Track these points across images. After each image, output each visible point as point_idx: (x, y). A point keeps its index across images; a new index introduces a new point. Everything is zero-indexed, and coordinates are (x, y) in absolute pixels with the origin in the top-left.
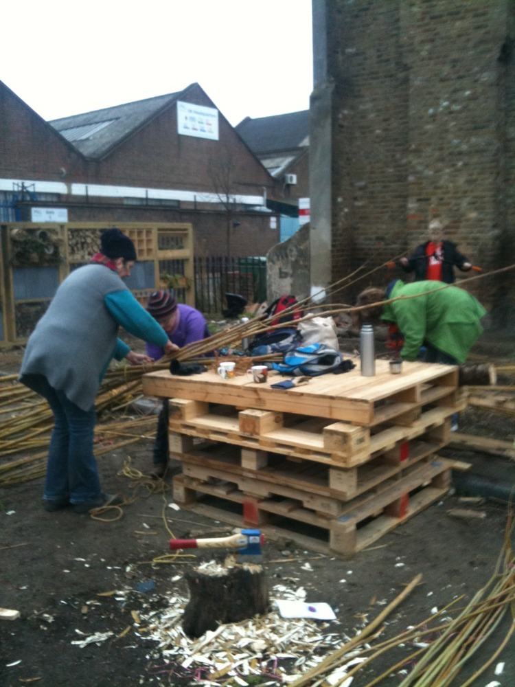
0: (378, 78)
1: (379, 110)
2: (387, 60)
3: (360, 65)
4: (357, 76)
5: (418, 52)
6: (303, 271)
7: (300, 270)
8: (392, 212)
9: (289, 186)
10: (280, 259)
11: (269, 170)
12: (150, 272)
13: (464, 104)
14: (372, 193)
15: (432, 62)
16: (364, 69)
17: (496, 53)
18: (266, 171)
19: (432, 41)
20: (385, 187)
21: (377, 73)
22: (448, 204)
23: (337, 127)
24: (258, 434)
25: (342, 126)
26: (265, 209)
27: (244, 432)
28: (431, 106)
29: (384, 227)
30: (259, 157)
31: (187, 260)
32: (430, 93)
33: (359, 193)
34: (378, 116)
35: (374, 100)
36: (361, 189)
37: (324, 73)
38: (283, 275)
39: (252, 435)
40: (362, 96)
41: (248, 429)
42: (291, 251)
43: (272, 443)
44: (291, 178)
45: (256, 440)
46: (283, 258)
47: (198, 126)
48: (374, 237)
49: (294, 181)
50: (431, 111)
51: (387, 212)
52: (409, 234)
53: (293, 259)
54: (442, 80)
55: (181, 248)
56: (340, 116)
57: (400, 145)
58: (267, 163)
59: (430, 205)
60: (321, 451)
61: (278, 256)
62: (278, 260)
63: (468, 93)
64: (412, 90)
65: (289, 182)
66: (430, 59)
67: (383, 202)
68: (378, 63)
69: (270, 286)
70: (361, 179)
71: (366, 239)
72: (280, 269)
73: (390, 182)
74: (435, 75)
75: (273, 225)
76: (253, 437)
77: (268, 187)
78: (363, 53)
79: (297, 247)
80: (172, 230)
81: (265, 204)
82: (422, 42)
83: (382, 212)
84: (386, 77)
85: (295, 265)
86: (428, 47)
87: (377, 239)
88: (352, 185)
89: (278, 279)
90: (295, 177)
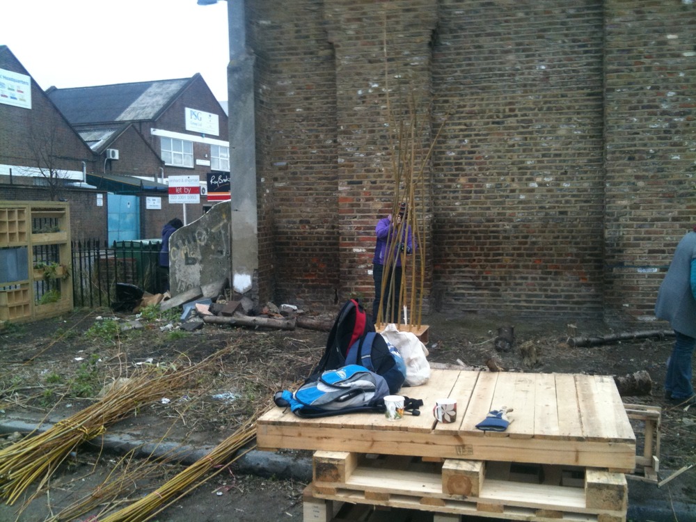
0: (297, 54)
1: (300, 88)
2: (307, 37)
3: (275, 39)
4: (273, 50)
5: (345, 30)
6: (215, 256)
7: (211, 255)
8: (317, 194)
9: (110, 161)
10: (186, 243)
11: (89, 144)
12: (22, 261)
13: (394, 87)
14: (294, 173)
15: (359, 42)
16: (281, 44)
17: (426, 38)
18: (85, 145)
19: (359, 20)
20: (307, 168)
21: (295, 49)
22: (381, 188)
23: (259, 103)
24: (476, 495)
25: (262, 102)
26: (85, 185)
27: (451, 494)
28: (360, 87)
29: (308, 210)
30: (77, 129)
31: (64, 245)
32: (358, 74)
33: (279, 174)
34: (298, 94)
35: (293, 76)
36: (281, 169)
37: (243, 44)
38: (190, 261)
39: (464, 497)
40: (281, 72)
41: (458, 490)
42: (200, 234)
43: (499, 506)
44: (113, 153)
45: (474, 504)
46: (189, 242)
47: (7, 93)
48: (298, 220)
49: (117, 157)
50: (360, 92)
51: (311, 194)
52: (339, 217)
53: (203, 244)
54: (370, 62)
55: (57, 230)
56: (260, 91)
57: (323, 125)
58: (85, 136)
59: (362, 188)
60: (581, 512)
61: (183, 241)
62: (184, 244)
63: (398, 76)
64: (339, 69)
65: (111, 157)
66: (358, 38)
67: (307, 184)
68: (296, 38)
69: (174, 273)
70: (281, 159)
71: (289, 222)
72: (186, 255)
73: (314, 163)
74: (363, 56)
75: (100, 203)
76: (466, 500)
77: (87, 161)
78: (280, 27)
79: (207, 230)
80: (45, 209)
81: (85, 180)
82: (349, 20)
83: (306, 195)
84: (305, 54)
85: (205, 250)
86: (354, 26)
87: (301, 222)
88: (272, 165)
89: (183, 265)
90: (117, 152)
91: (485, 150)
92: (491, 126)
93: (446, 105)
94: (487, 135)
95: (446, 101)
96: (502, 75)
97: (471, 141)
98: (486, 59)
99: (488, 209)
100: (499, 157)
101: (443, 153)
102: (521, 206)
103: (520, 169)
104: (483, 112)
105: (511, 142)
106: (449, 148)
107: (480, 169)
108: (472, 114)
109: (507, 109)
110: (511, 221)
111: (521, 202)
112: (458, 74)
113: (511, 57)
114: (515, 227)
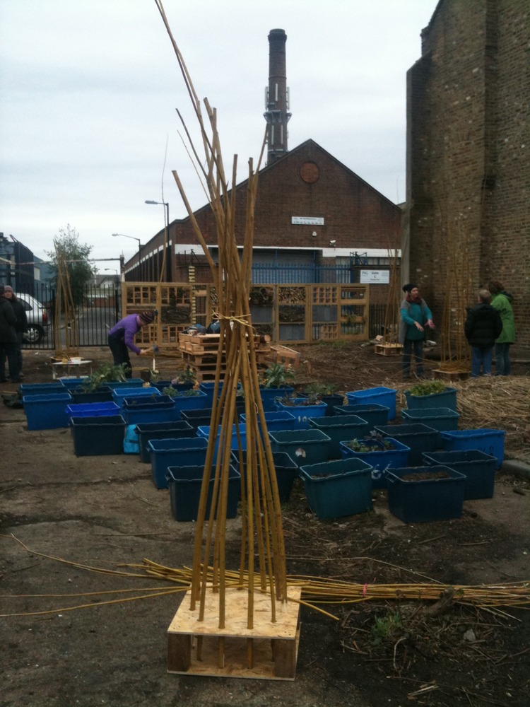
5: (451, 184)
12: (334, 313)
13: (468, 215)
15: (456, 190)
17: (480, 185)
19: (456, 178)
23: (417, 229)
25: (421, 228)
28: (456, 216)
31: (365, 305)
32: (455, 208)
50: (456, 219)
54: (460, 201)
55: (359, 299)
56: (420, 221)
63: (470, 208)
66: (456, 188)
74: (457, 198)
82: (453, 178)
86: (455, 181)
91: (513, 249)
92: (515, 234)
93: (498, 222)
94: (513, 239)
95: (498, 220)
96: (520, 202)
97: (507, 244)
98: (514, 193)
99: (513, 286)
100: (518, 253)
101: (496, 251)
102: (527, 284)
103: (526, 260)
104: (512, 225)
105: (523, 244)
106: (498, 249)
107: (510, 261)
108: (508, 228)
109: (521, 222)
110: (522, 293)
111: (527, 282)
112: (503, 203)
113: (524, 191)
114: (524, 297)
